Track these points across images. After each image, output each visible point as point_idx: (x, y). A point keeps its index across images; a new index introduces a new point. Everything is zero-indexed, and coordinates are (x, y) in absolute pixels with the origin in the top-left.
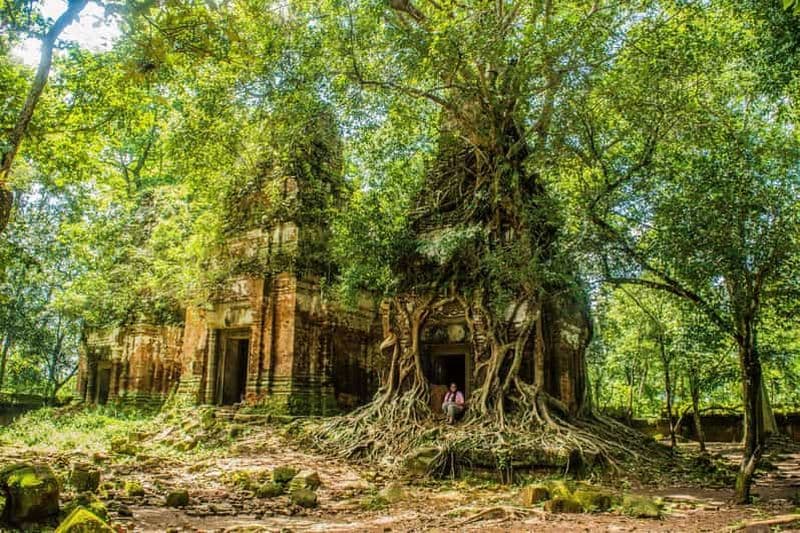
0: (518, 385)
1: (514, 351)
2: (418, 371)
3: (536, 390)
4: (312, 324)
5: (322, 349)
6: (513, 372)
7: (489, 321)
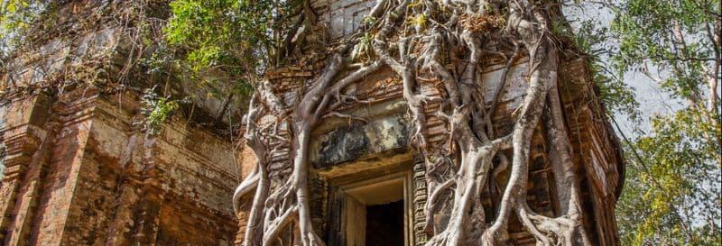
0: (526, 222)
1: (509, 153)
2: (301, 224)
3: (572, 224)
4: (122, 180)
5: (134, 229)
6: (512, 193)
7: (453, 94)
